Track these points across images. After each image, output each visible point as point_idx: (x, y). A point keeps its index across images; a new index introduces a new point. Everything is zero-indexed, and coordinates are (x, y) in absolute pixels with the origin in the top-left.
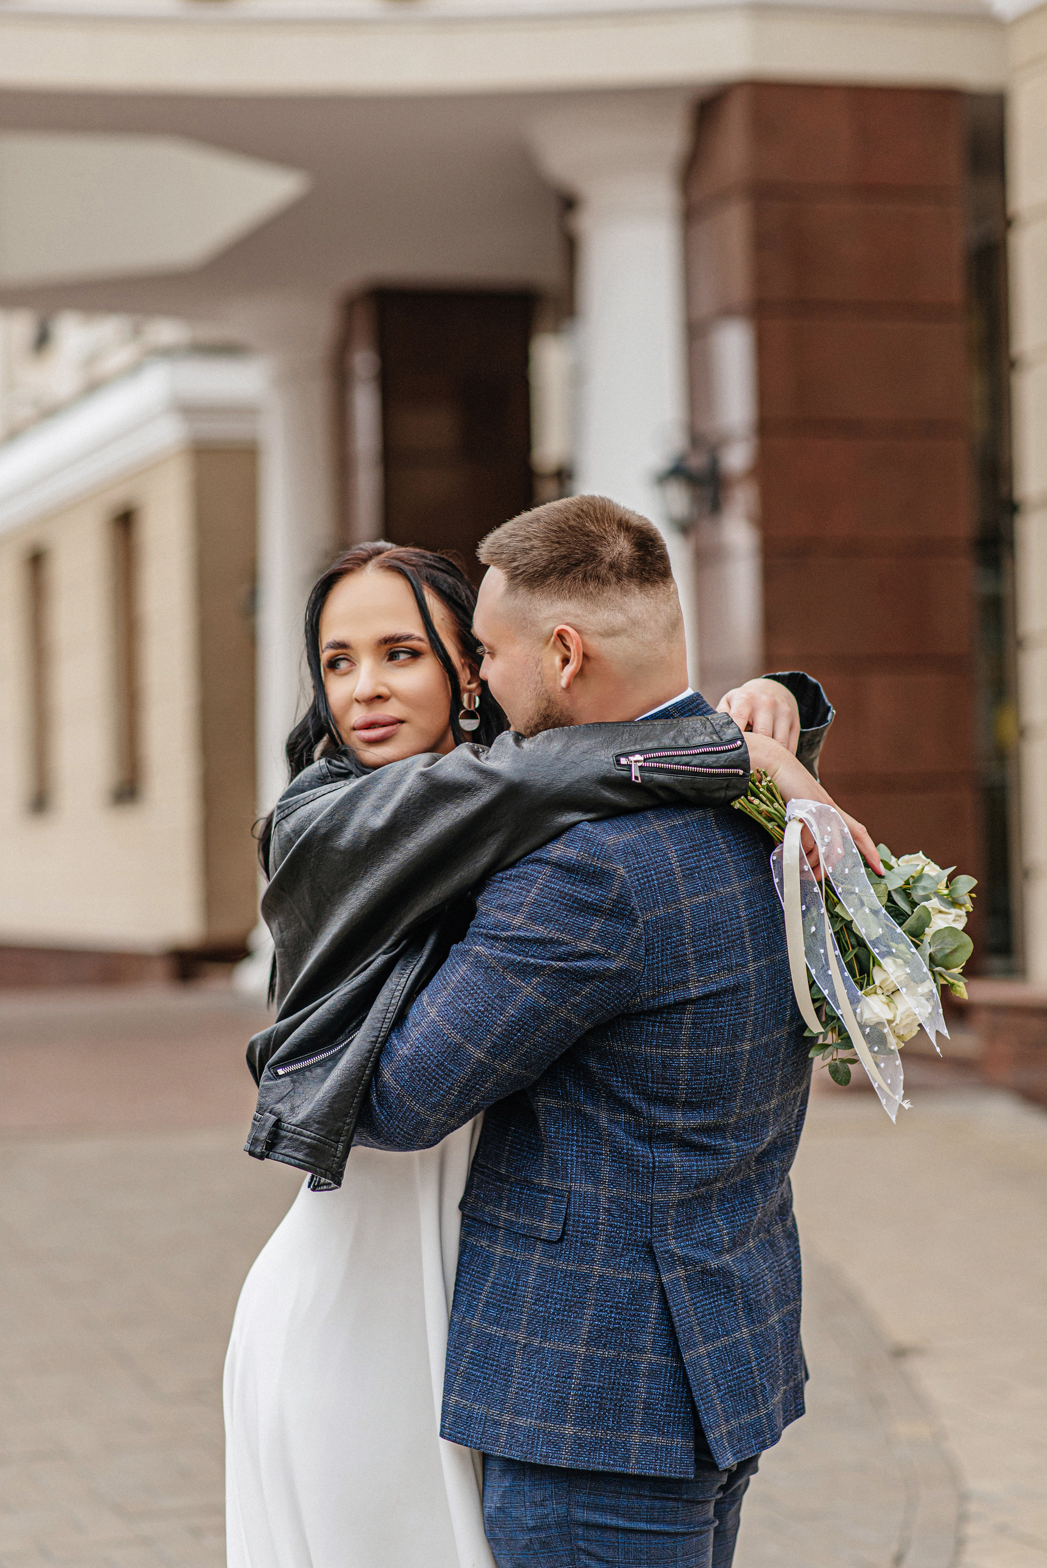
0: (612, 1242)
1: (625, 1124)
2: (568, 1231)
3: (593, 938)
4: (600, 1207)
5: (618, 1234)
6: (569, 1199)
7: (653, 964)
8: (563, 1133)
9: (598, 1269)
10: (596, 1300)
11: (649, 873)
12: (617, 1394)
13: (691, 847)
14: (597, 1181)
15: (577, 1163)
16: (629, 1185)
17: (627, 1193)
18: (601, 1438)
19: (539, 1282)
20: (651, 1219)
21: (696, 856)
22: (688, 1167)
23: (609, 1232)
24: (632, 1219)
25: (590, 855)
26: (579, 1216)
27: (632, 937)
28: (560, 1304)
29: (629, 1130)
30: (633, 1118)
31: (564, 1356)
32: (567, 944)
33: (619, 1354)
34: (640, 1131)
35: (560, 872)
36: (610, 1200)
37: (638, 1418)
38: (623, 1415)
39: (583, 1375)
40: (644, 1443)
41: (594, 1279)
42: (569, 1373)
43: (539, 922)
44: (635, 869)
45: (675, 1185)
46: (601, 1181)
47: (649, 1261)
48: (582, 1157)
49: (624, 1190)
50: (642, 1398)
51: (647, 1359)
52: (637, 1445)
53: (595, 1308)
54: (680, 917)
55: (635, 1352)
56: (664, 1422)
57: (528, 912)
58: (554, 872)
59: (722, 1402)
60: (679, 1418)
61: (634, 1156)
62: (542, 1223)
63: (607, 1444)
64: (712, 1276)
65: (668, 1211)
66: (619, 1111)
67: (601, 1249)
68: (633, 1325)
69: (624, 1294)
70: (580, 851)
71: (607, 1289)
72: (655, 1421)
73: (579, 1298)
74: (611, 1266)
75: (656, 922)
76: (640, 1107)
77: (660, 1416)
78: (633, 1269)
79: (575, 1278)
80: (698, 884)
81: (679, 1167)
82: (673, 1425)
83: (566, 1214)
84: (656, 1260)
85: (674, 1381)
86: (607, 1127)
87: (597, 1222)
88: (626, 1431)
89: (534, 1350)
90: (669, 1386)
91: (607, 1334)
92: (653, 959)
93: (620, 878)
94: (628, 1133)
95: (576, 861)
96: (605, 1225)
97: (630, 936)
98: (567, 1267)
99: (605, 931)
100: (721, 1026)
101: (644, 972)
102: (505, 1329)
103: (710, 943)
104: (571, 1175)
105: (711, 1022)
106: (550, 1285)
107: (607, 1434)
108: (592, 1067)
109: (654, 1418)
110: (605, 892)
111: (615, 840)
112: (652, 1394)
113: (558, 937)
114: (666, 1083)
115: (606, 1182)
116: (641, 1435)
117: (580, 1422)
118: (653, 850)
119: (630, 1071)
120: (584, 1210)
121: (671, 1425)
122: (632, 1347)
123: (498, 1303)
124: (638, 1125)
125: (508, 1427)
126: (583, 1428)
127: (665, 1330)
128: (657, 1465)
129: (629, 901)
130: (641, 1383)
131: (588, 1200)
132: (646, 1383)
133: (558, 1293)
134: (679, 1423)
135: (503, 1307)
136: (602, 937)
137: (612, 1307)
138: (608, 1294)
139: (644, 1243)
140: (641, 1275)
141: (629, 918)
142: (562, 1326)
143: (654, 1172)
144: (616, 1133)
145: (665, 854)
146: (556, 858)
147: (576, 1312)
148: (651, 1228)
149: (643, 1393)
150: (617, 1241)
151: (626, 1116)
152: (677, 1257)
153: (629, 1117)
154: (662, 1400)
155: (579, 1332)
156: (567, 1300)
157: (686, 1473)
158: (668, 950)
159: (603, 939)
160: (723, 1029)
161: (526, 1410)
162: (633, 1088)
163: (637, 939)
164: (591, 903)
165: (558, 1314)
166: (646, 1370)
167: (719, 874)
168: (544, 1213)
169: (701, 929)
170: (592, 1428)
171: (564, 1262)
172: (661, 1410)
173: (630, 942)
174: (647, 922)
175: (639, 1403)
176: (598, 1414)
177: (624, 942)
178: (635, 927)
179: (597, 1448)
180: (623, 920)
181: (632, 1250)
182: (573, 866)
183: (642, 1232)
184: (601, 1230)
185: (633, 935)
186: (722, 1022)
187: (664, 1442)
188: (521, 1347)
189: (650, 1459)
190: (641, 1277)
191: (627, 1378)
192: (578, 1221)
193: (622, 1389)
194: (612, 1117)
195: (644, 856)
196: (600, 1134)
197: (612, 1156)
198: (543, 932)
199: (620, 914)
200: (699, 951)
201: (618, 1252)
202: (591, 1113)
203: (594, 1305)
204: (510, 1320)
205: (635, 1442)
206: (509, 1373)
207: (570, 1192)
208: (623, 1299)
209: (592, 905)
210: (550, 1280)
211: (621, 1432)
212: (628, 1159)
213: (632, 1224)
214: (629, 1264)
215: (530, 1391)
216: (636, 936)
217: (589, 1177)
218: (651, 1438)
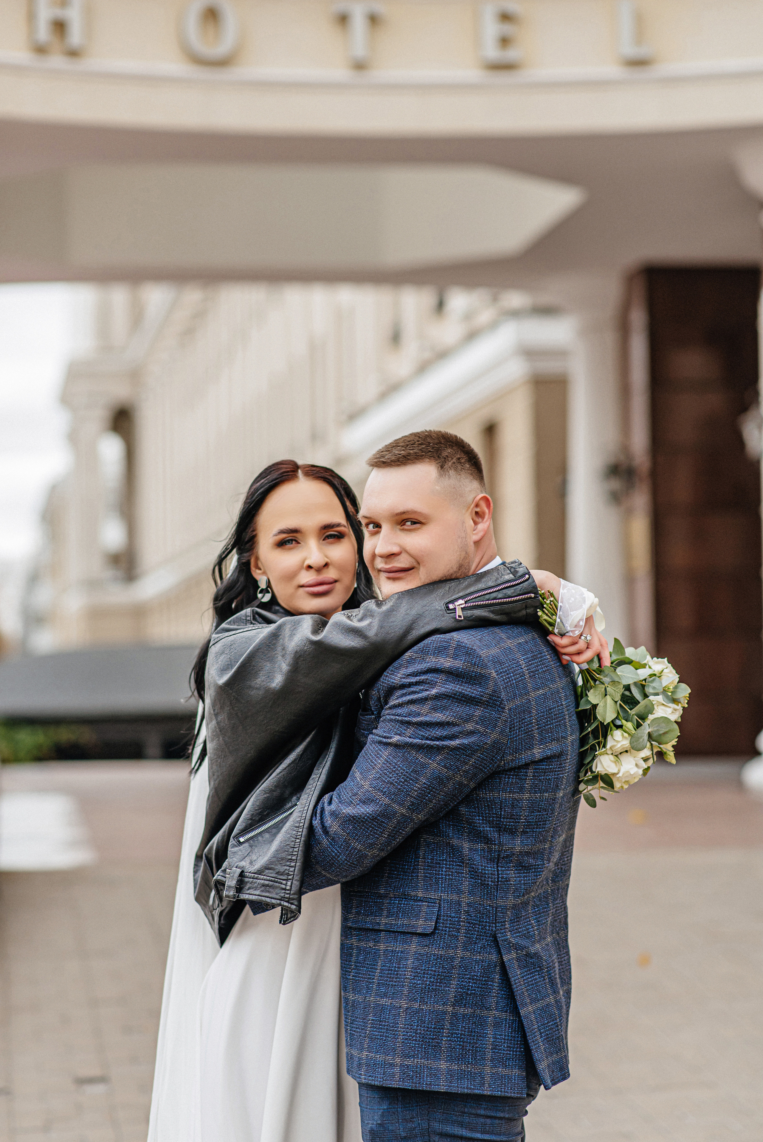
0: (469, 934)
1: (481, 851)
2: (439, 927)
3: (476, 721)
4: (462, 910)
5: (474, 928)
6: (440, 904)
7: (513, 738)
8: (436, 860)
9: (460, 953)
10: (459, 974)
11: (509, 675)
12: (474, 1039)
13: (532, 657)
14: (459, 892)
15: (445, 880)
16: (482, 895)
17: (480, 900)
18: (464, 1070)
19: (417, 963)
20: (496, 917)
21: (536, 663)
22: (518, 881)
23: (468, 927)
24: (483, 918)
25: (472, 664)
26: (447, 916)
27: (502, 720)
28: (434, 978)
29: (484, 855)
30: (487, 846)
31: (439, 1014)
32: (458, 725)
33: (475, 1011)
34: (491, 855)
35: (451, 677)
36: (469, 905)
37: (489, 1056)
38: (478, 1054)
39: (451, 1026)
40: (493, 1073)
41: (457, 960)
42: (442, 1026)
43: (439, 711)
44: (501, 673)
45: (510, 894)
46: (462, 892)
47: (494, 947)
48: (449, 875)
49: (478, 898)
50: (490, 1042)
51: (493, 1015)
52: (488, 1074)
53: (458, 980)
54: (529, 705)
55: (484, 1010)
56: (506, 1058)
57: (431, 704)
58: (447, 678)
59: (544, 1044)
60: (516, 1055)
61: (486, 874)
62: (418, 922)
63: (469, 1074)
64: (532, 958)
65: (506, 912)
66: (477, 842)
67: (462, 939)
68: (483, 991)
69: (478, 969)
70: (464, 662)
71: (466, 966)
72: (500, 1057)
73: (447, 973)
74: (468, 950)
75: (516, 709)
76: (494, 836)
77: (504, 1054)
78: (483, 952)
79: (444, 959)
80: (538, 682)
81: (513, 881)
82: (512, 1060)
83: (437, 915)
84: (499, 946)
85: (512, 1029)
86: (468, 854)
87: (460, 920)
88: (481, 1065)
89: (415, 1011)
90: (508, 1033)
91: (466, 997)
92: (514, 734)
93: (493, 679)
94: (482, 857)
95: (462, 669)
96: (465, 923)
97: (500, 719)
98: (438, 952)
99: (484, 716)
100: (549, 779)
101: (508, 743)
102: (391, 999)
103: (547, 722)
104: (441, 888)
105: (544, 776)
106: (425, 965)
107: (468, 1067)
108: (462, 811)
109: (500, 1055)
110: (483, 689)
111: (486, 654)
112: (497, 1039)
113: (452, 721)
114: (513, 819)
115: (466, 892)
116: (491, 1067)
117: (450, 1059)
118: (509, 660)
119: (489, 811)
120: (451, 912)
121: (510, 1060)
122: (482, 1006)
123: (386, 982)
124: (490, 851)
125: (400, 1067)
126: (452, 1063)
127: (504, 994)
128: (502, 1088)
129: (500, 694)
130: (490, 1031)
131: (453, 905)
132: (493, 1031)
133: (432, 970)
134: (516, 1059)
135: (389, 985)
136: (482, 720)
137: (469, 978)
138: (467, 970)
139: (491, 934)
140: (489, 956)
141: (499, 707)
142: (435, 993)
143: (498, 885)
144: (474, 858)
145: (518, 662)
146: (449, 668)
147: (446, 983)
148: (495, 924)
149: (490, 1038)
150: (473, 933)
151: (482, 845)
152: (512, 944)
153: (484, 846)
154: (504, 1043)
155: (448, 997)
156: (438, 975)
157: (521, 1093)
158: (522, 727)
159: (482, 721)
160: (551, 781)
161: (412, 1053)
162: (490, 824)
163: (505, 721)
164: (474, 698)
165: (433, 985)
166: (492, 1022)
167: (549, 676)
168: (420, 915)
169: (542, 713)
170: (458, 1062)
171: (435, 949)
172: (504, 1050)
173: (500, 723)
174: (511, 709)
175: (488, 1045)
176: (461, 1053)
177: (496, 724)
178: (503, 712)
179: (462, 1077)
180: (495, 708)
181: (483, 939)
182: (461, 673)
183: (489, 927)
184: (462, 926)
185: (502, 718)
186: (550, 776)
187: (506, 1072)
188: (404, 1010)
189: (498, 1084)
190: (488, 958)
191: (480, 1028)
192: (447, 920)
193: (477, 1036)
194: (472, 846)
195: (506, 664)
196: (463, 859)
197: (471, 875)
198: (442, 717)
199: (494, 704)
200: (540, 728)
201: (474, 940)
202: (457, 845)
203: (457, 978)
204: (394, 993)
205: (487, 1072)
206: (396, 1029)
207: (440, 900)
208: (477, 973)
209: (475, 698)
210: (426, 962)
211: (477, 1066)
212: (482, 876)
213: (483, 922)
214: (481, 949)
215: (413, 1040)
216: (504, 719)
217: (454, 889)
218: (498, 1070)
